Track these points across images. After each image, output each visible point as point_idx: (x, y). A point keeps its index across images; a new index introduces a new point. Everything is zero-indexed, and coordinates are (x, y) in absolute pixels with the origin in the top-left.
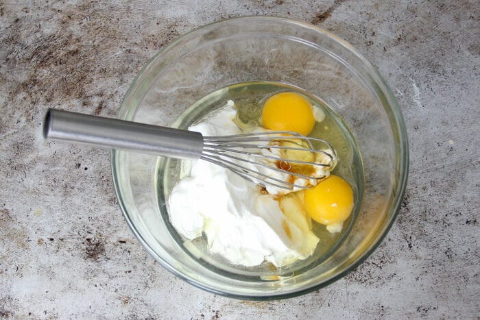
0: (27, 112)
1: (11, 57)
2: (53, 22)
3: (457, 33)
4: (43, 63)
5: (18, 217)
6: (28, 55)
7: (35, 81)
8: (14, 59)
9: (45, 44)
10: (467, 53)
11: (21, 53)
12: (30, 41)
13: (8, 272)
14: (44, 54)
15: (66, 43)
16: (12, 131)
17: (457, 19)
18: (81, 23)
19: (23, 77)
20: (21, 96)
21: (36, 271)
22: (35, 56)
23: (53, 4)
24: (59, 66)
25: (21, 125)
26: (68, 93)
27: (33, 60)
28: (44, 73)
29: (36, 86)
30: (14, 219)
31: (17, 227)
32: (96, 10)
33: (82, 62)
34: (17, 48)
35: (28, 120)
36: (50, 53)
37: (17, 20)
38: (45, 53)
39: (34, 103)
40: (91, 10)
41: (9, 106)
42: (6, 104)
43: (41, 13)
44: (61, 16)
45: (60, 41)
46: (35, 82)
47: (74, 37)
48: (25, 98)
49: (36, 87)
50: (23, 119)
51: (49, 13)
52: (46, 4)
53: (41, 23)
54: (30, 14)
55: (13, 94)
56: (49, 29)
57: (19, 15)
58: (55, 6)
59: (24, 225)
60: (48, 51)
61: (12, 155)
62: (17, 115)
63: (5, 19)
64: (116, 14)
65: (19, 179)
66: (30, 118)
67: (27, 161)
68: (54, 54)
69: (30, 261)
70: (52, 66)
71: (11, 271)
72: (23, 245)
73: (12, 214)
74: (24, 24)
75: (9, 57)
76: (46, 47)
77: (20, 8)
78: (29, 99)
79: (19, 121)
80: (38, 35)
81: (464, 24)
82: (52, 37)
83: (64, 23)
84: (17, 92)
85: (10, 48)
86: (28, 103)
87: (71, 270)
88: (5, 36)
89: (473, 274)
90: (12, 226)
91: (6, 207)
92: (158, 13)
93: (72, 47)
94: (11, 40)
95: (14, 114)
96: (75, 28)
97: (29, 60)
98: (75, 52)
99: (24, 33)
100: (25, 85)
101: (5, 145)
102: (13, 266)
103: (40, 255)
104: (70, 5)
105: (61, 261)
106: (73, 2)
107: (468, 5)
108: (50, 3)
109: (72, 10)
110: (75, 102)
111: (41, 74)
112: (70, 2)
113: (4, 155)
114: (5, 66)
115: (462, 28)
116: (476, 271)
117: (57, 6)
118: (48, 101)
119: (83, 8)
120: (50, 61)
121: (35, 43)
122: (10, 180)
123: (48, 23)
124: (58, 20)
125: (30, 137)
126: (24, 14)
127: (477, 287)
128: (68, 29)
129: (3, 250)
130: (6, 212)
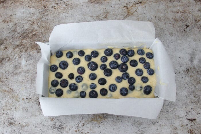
0: (19, 55)
1: (13, 36)
2: (28, 25)
3: (165, 28)
4: (24, 38)
5: (16, 91)
6: (20, 35)
7: (21, 44)
8: (15, 37)
9: (25, 32)
10: (169, 35)
11: (17, 35)
12: (20, 31)
13: (12, 109)
14: (24, 35)
15: (32, 32)
16: (13, 61)
17: (165, 24)
18: (37, 25)
19: (18, 43)
20: (17, 49)
21: (21, 109)
22: (22, 36)
23: (28, 18)
24: (30, 39)
25: (17, 59)
26: (33, 49)
27: (21, 37)
28: (25, 42)
30: (14, 91)
31: (15, 94)
32: (42, 20)
33: (38, 38)
34: (16, 33)
35: (19, 58)
37: (16, 24)
39: (21, 52)
40: (41, 20)
41: (13, 53)
42: (12, 52)
43: (24, 21)
44: (30, 22)
45: (30, 31)
46: (22, 45)
47: (35, 30)
48: (18, 50)
49: (22, 47)
50: (17, 57)
51: (27, 21)
52: (25, 18)
53: (24, 24)
54: (20, 22)
55: (14, 49)
56: (26, 27)
57: (16, 22)
58: (28, 19)
59: (18, 93)
60: (26, 34)
61: (13, 69)
62: (15, 56)
63: (12, 24)
64: (49, 22)
65: (16, 78)
67: (18, 71)
68: (28, 35)
69: (20, 106)
70: (27, 39)
71: (14, 109)
72: (17, 100)
73: (13, 89)
74: (18, 25)
77: (17, 20)
78: (19, 50)
80: (23, 29)
81: (168, 25)
82: (27, 29)
83: (31, 25)
85: (13, 33)
86: (19, 52)
87: (33, 109)
88: (12, 29)
89: (171, 110)
90: (13, 93)
91: (12, 87)
93: (34, 33)
94: (13, 31)
96: (35, 26)
97: (19, 37)
98: (35, 35)
99: (18, 28)
100: (18, 46)
101: (11, 66)
102: (14, 107)
103: (23, 104)
104: (34, 19)
105: (30, 106)
106: (35, 17)
107: (169, 19)
108: (27, 18)
109: (34, 20)
110: (35, 51)
111: (23, 42)
112: (34, 18)
113: (11, 69)
114: (11, 39)
115: (167, 27)
116: (172, 110)
117: (29, 19)
118: (26, 51)
119: (38, 19)
120: (27, 38)
121: (22, 31)
122: (13, 78)
123: (26, 25)
124: (30, 24)
125: (19, 63)
126: (18, 22)
127: (172, 115)
128: (33, 27)
129: (10, 102)
130: (12, 89)
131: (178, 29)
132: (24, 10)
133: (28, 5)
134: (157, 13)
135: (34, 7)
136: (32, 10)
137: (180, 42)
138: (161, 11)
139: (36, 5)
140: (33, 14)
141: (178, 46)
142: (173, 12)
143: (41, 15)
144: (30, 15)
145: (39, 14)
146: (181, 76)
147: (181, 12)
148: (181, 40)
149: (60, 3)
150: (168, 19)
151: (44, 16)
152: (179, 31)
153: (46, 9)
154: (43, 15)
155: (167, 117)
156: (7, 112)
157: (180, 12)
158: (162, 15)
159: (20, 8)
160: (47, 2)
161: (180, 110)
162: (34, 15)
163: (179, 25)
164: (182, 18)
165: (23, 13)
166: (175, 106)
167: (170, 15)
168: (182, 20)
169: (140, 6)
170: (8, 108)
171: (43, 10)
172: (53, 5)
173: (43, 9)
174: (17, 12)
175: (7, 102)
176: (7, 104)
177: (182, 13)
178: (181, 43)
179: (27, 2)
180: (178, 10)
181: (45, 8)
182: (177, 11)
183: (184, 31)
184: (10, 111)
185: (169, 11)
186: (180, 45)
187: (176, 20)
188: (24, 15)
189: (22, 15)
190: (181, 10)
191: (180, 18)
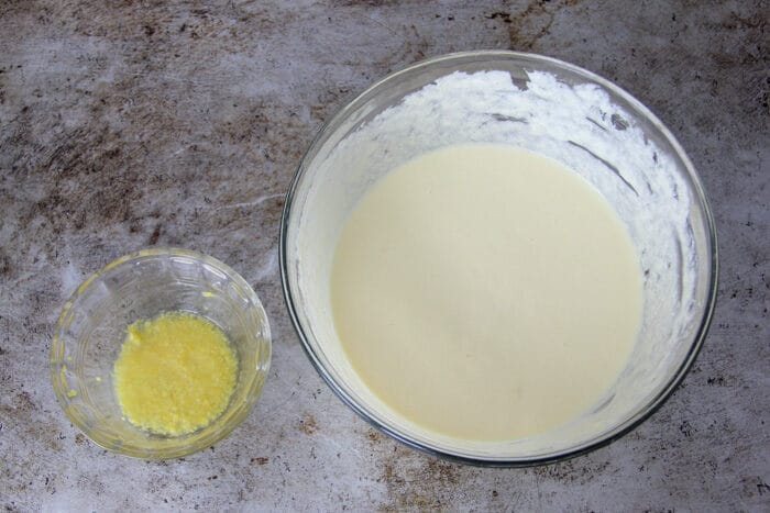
0: (48, 245)
1: (19, 164)
2: (79, 110)
3: (677, 101)
4: (68, 171)
5: (44, 404)
6: (45, 159)
7: (57, 198)
8: (24, 166)
9: (70, 142)
10: (694, 130)
11: (33, 158)
12: (46, 140)
13: (33, 487)
14: (67, 159)
15: (100, 141)
16: (26, 275)
17: (677, 81)
18: (120, 110)
19: (39, 194)
20: (37, 222)
21: (74, 483)
22: (55, 162)
23: (78, 82)
24: (92, 174)
25: (41, 265)
26: (108, 214)
27: (54, 166)
28: (70, 186)
29: (59, 206)
30: (37, 406)
31: (43, 418)
32: (142, 90)
33: (126, 167)
34: (28, 150)
35: (50, 258)
36: (77, 156)
37: (25, 109)
38: (69, 156)
39: (57, 231)
40: (135, 89)
41: (21, 238)
42: (16, 235)
43: (60, 96)
44: (90, 100)
45: (91, 138)
46: (58, 200)
47: (112, 131)
48: (43, 225)
49: (59, 208)
50: (43, 257)
51: (73, 96)
52: (68, 84)
53: (62, 111)
54: (44, 99)
55: (25, 220)
56: (73, 121)
57: (28, 101)
58: (79, 86)
59: (53, 414)
60: (73, 153)
61: (28, 310)
62: (34, 250)
63: (8, 108)
64: (173, 94)
65: (41, 346)
66: (53, 254)
67: (51, 319)
68: (83, 156)
69: (65, 468)
70: (82, 174)
71: (39, 484)
72: (54, 445)
73: (34, 399)
74: (37, 114)
75: (16, 164)
76: (70, 148)
77: (29, 91)
78: (49, 225)
79: (36, 260)
80: (58, 130)
81: (687, 88)
82: (79, 132)
83: (95, 110)
84: (31, 216)
85: (17, 151)
86: (49, 232)
87: (127, 478)
88: (8, 134)
89: (723, 458)
90: (35, 416)
91: (25, 389)
92: (235, 90)
93: (110, 146)
94: (18, 139)
95: (28, 249)
96: (112, 117)
97: (46, 167)
98: (115, 153)
99: (36, 127)
100: (42, 205)
101: (19, 296)
102: (41, 477)
103: (80, 459)
104: (104, 84)
105: (113, 468)
106: (108, 77)
107: (691, 60)
108: (73, 81)
109: (106, 90)
110: (120, 228)
111: (66, 188)
112: (103, 79)
113: (17, 311)
114: (11, 178)
115: (684, 94)
116: (728, 454)
117: (84, 85)
118: (79, 227)
119: (122, 86)
120: (77, 168)
121: (54, 142)
122: (27, 348)
123: (71, 111)
124: (87, 106)
125: (54, 283)
126: (35, 99)
127: (730, 478)
128: (102, 119)
129: (24, 454)
130: (25, 396)
131: (737, 100)
132: (58, 46)
133: (74, 24)
134: (639, 34)
135: (102, 32)
136: (94, 46)
137: (745, 156)
138: (657, 24)
139: (110, 24)
140: (101, 62)
141: (739, 173)
142: (709, 26)
143: (135, 66)
144: (85, 68)
145: (127, 61)
146: (758, 306)
147: (743, 22)
148: (749, 147)
149: (213, 9)
150: (689, 56)
151: (150, 68)
152: (738, 108)
153: (154, 37)
154: (143, 65)
155: (707, 485)
156: (12, 498)
157: (739, 26)
158: (660, 42)
159: (38, 36)
160: (157, 9)
161: (763, 453)
162: (103, 67)
163: (738, 82)
164: (752, 49)
165: (55, 59)
166: (740, 436)
167: (697, 41)
168: (749, 60)
169: (563, 10)
170: (14, 483)
171: (141, 46)
172: (186, 18)
173: (140, 39)
174: (25, 58)
175: (10, 456)
176: (10, 466)
177: (750, 26)
178: (749, 163)
179: (69, 11)
180: (734, 16)
181: (151, 32)
182: (729, 22)
183: (761, 110)
184: (22, 493)
185: (690, 21)
186: (748, 168)
187: (723, 62)
188: (61, 68)
189: (52, 69)
190: (745, 14)
191: (742, 50)
